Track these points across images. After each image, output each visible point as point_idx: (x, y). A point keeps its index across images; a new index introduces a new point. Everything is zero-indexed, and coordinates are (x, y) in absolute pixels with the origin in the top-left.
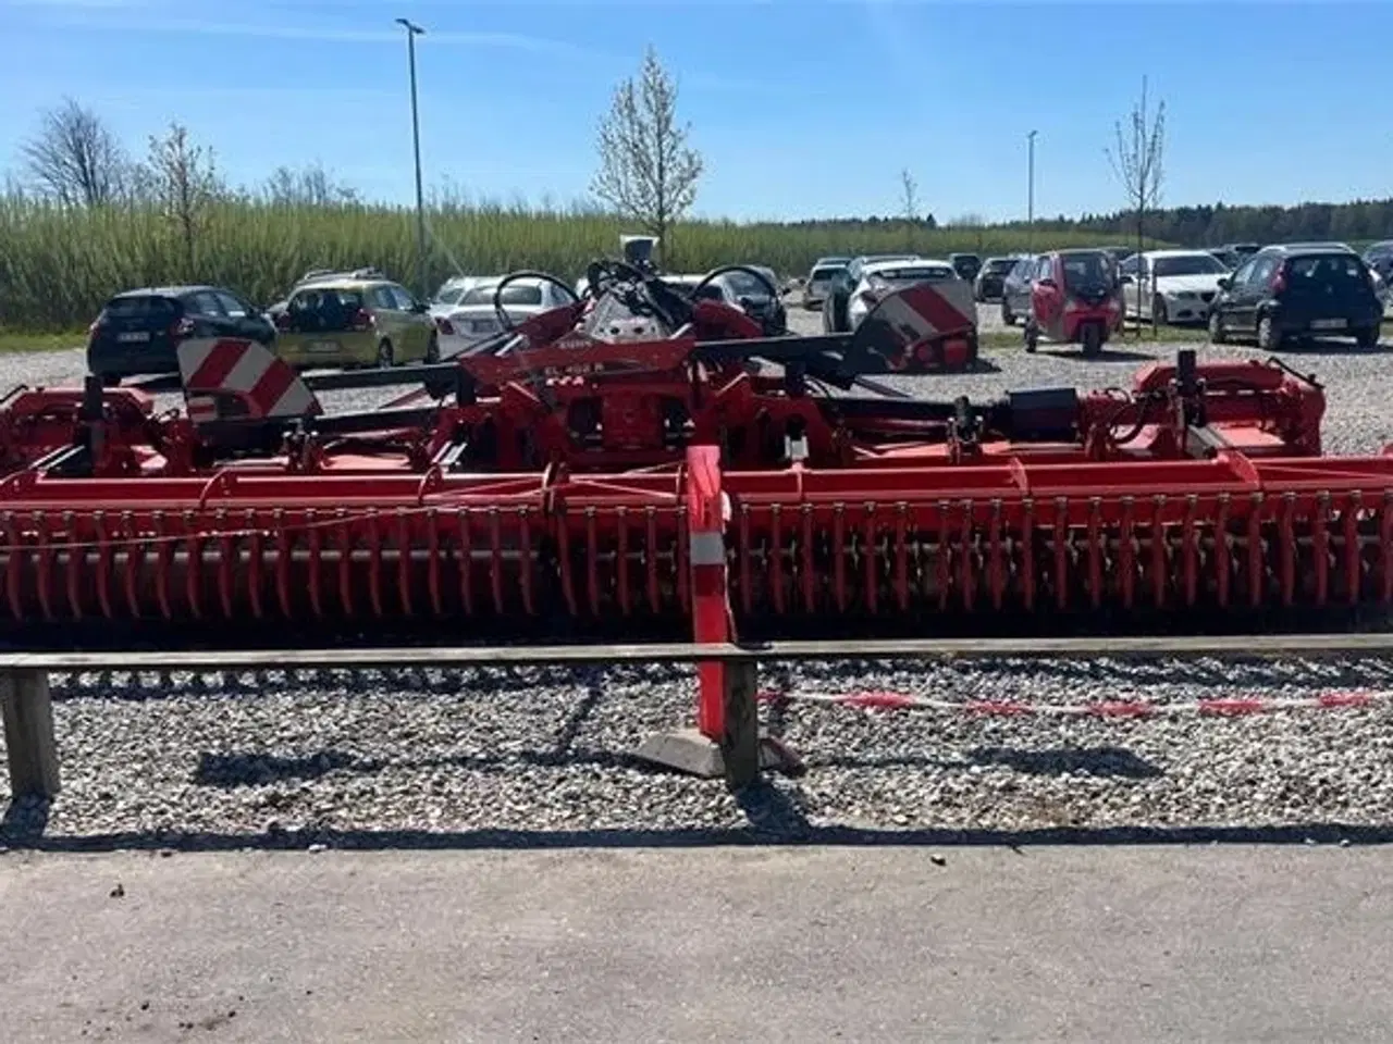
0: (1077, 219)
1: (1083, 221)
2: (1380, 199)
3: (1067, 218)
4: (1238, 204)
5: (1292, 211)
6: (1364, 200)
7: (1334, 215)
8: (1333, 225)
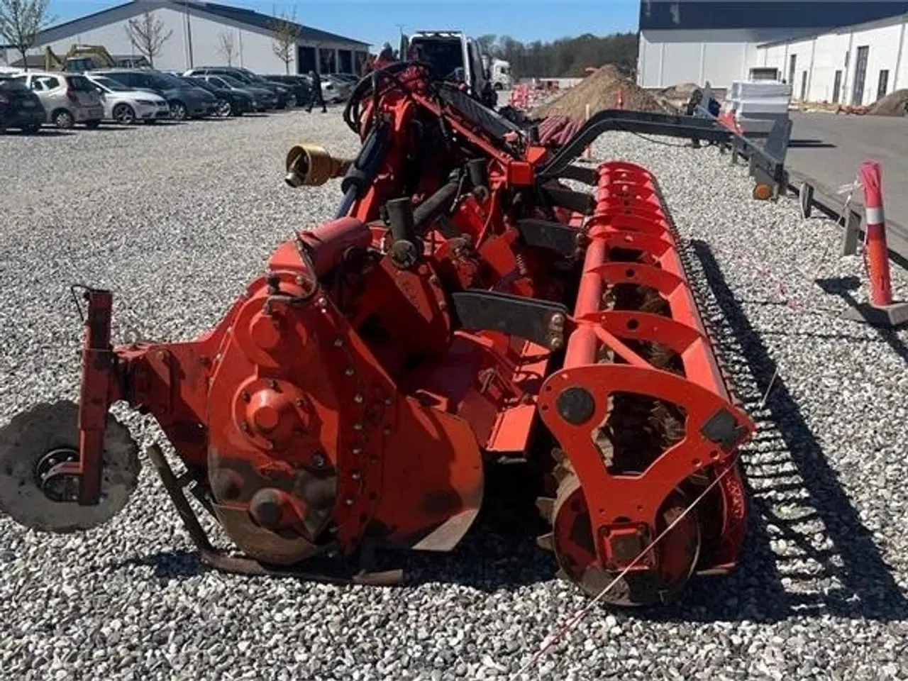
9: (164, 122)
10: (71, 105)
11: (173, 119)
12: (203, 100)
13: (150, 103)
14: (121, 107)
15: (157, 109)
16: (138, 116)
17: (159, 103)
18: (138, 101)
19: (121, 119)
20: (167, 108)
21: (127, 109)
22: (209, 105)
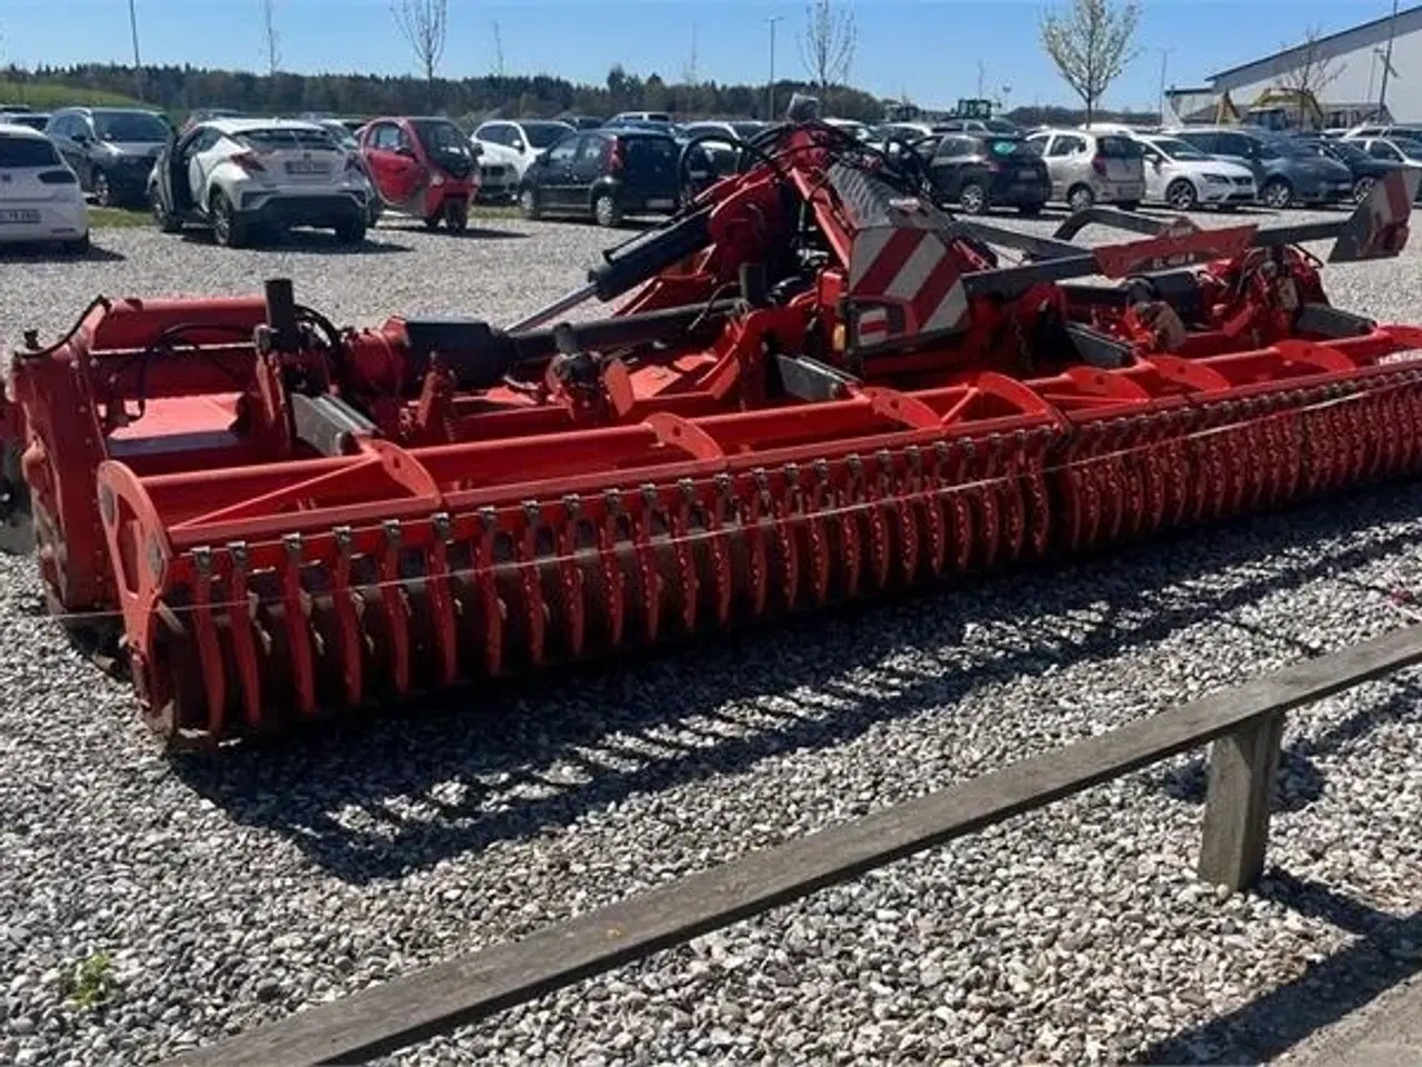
0: (32, 70)
1: (38, 72)
2: (346, 74)
3: (19, 67)
4: (211, 68)
5: (266, 79)
6: (331, 73)
7: (306, 85)
8: (306, 96)
9: (1249, 209)
10: (1093, 178)
11: (1267, 206)
12: (1323, 179)
13: (1225, 180)
14: (1181, 184)
15: (1233, 189)
16: (1200, 199)
17: (1239, 180)
18: (1205, 175)
19: (1176, 201)
20: (1254, 189)
21: (1188, 187)
22: (1332, 187)
